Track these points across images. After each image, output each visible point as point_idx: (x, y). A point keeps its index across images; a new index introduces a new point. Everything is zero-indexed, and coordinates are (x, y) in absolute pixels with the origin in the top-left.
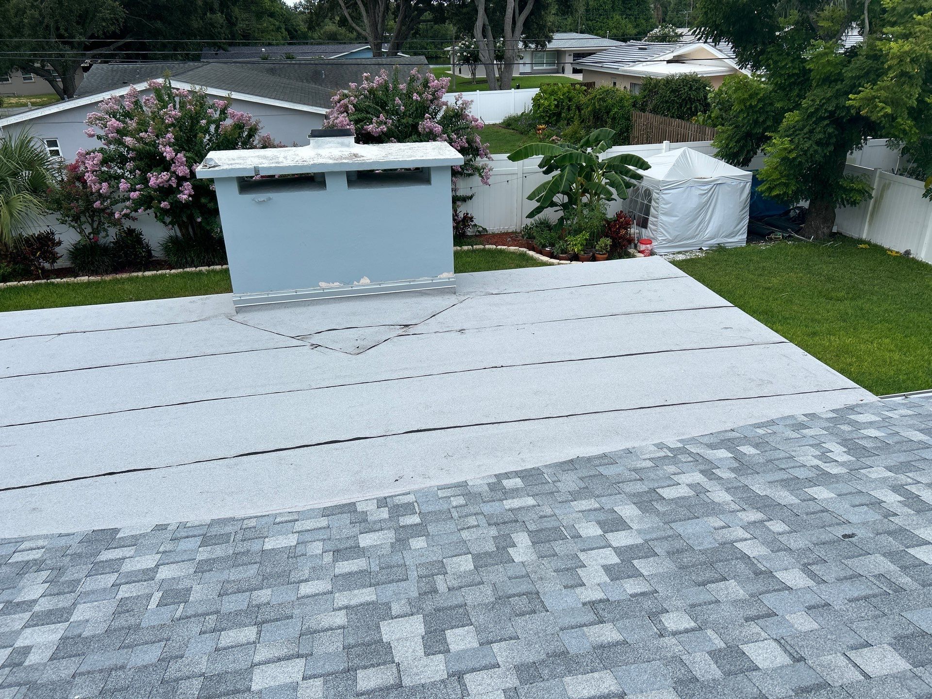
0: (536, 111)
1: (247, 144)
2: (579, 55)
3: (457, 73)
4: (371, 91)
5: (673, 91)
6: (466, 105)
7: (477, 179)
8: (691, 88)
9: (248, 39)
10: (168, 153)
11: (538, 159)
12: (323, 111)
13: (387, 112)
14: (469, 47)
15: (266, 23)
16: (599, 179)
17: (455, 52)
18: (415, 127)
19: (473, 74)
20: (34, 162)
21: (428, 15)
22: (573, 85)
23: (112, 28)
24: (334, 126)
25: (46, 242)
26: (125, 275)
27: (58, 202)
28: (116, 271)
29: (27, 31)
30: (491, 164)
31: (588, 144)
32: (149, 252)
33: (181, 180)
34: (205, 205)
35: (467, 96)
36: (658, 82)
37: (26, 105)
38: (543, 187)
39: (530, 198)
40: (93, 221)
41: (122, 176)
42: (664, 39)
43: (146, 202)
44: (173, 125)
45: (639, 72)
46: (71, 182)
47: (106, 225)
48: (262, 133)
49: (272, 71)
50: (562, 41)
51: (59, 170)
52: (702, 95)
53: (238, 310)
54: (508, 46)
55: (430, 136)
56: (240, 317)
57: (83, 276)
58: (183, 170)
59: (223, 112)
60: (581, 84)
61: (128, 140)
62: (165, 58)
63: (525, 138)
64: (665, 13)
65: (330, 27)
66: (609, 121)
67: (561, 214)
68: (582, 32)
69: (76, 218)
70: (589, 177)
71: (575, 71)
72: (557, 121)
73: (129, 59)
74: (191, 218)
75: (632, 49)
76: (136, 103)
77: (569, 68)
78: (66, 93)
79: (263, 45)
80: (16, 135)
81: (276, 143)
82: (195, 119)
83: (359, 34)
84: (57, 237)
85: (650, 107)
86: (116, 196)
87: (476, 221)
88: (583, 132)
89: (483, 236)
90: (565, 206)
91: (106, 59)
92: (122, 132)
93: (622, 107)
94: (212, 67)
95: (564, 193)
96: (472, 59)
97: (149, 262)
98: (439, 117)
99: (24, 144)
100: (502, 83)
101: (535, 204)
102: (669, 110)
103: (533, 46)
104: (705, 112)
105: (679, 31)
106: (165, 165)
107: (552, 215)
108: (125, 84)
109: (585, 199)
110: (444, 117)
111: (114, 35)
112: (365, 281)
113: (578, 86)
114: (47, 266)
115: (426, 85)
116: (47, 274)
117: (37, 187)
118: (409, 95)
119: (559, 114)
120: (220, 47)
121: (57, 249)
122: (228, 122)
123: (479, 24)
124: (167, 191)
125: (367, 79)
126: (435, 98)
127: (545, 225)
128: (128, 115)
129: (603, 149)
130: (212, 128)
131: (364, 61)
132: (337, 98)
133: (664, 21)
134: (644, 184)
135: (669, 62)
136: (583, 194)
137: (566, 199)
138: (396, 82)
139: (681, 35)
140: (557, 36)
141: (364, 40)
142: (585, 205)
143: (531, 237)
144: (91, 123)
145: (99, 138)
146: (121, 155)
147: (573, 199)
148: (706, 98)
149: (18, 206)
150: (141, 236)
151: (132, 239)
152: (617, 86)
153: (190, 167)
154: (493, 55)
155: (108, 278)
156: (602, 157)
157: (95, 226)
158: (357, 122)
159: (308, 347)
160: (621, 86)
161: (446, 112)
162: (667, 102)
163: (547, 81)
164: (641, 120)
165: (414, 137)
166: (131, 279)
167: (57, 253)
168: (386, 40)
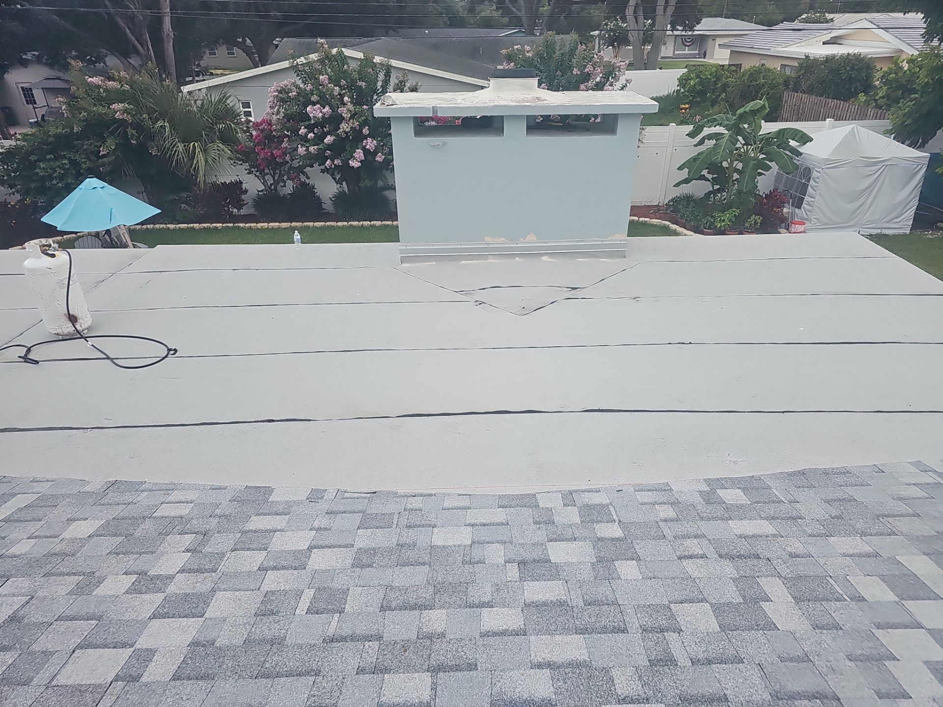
0: (680, 92)
8: (852, 68)
17: (600, 36)
22: (722, 66)
27: (246, 154)
32: (320, 204)
39: (681, 168)
40: (275, 173)
47: (285, 177)
52: (865, 75)
53: (403, 260)
54: (657, 29)
56: (404, 266)
57: (264, 222)
63: (666, 117)
67: (709, 188)
68: (727, 17)
72: (702, 101)
75: (785, 30)
78: (260, 65)
79: (427, 28)
80: (216, 94)
84: (244, 186)
85: (804, 86)
90: (713, 181)
93: (773, 87)
96: (618, 41)
97: (319, 214)
99: (221, 101)
100: (647, 64)
102: (825, 91)
112: (531, 237)
114: (234, 211)
116: (234, 219)
119: (704, 94)
121: (244, 197)
123: (632, 4)
127: (689, 198)
134: (803, 160)
135: (824, 43)
143: (675, 210)
148: (870, 77)
149: (212, 154)
150: (314, 190)
152: (766, 66)
155: (283, 225)
157: (276, 178)
159: (472, 303)
160: (770, 65)
162: (824, 81)
164: (793, 100)
167: (243, 201)
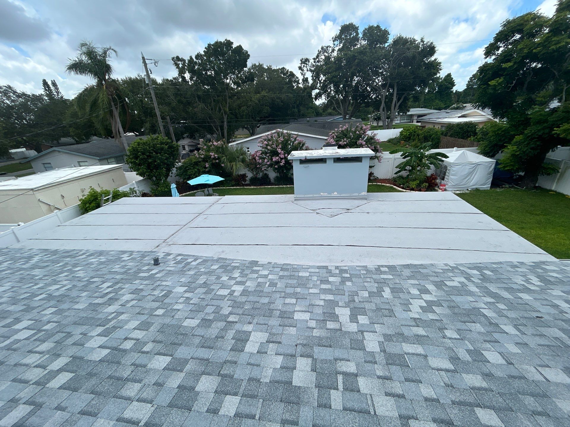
0: (400, 137)
1: (301, 149)
2: (420, 116)
3: (372, 124)
4: (342, 131)
5: (460, 128)
6: (375, 135)
7: (376, 160)
8: (468, 127)
9: (304, 116)
10: (279, 151)
11: (401, 153)
12: (326, 138)
13: (347, 138)
14: (377, 115)
15: (310, 110)
16: (425, 161)
17: (371, 117)
18: (356, 142)
19: (378, 124)
20: (244, 153)
21: (363, 105)
22: (417, 127)
23: (266, 115)
24: (329, 142)
25: (244, 176)
26: (263, 187)
27: (248, 165)
28: (261, 185)
29: (244, 117)
30: (382, 155)
31: (421, 148)
32: (270, 180)
33: (282, 159)
34: (287, 167)
35: (376, 132)
36: (453, 125)
37: (242, 137)
38: (402, 163)
39: (396, 167)
41: (265, 158)
42: (457, 108)
43: (271, 165)
44: (281, 143)
45: (446, 122)
46: (252, 159)
47: (260, 172)
48: (306, 145)
49: (310, 126)
50: (413, 111)
51: (249, 156)
52: (473, 129)
53: (295, 200)
54: (392, 114)
55: (361, 146)
56: (295, 202)
57: (252, 186)
58: (282, 156)
59: (295, 139)
60: (420, 126)
61: (269, 147)
62: (280, 123)
63: (395, 146)
64: (459, 99)
65: (330, 110)
66: (431, 140)
67: (408, 173)
68: (421, 108)
69: (252, 170)
70: (421, 161)
71: (417, 122)
72: (409, 140)
73: (270, 124)
74: (283, 171)
75: (443, 113)
76: (272, 137)
77: (415, 121)
78: (252, 134)
79: (308, 118)
80: (240, 146)
81: (310, 148)
82: (287, 141)
83: (338, 112)
84: (247, 175)
85: (449, 134)
86: (263, 164)
87: (374, 175)
88: (419, 144)
89: (377, 180)
90: (410, 171)
91: (264, 124)
92: (267, 145)
93: (436, 135)
94: (292, 125)
95: (410, 166)
96: (378, 119)
97: (270, 183)
98: (365, 139)
99: (241, 149)
100: (388, 127)
101: (398, 169)
102: (457, 136)
103: (401, 114)
104: (474, 136)
105: (465, 105)
106: (277, 154)
107: (404, 173)
108: (268, 131)
109: (418, 169)
110: (366, 139)
111: (267, 117)
112: (336, 193)
113: (418, 127)
114: (243, 183)
115: (361, 129)
116: (243, 185)
117: (243, 161)
118: (355, 132)
119: (410, 137)
120: (295, 119)
121: (247, 178)
122: (297, 142)
123: (382, 107)
124: (277, 162)
125: (341, 127)
126: (365, 132)
127: (401, 177)
128: (269, 140)
129: (428, 150)
130: (291, 144)
131: (340, 121)
132: (331, 134)
133: (458, 101)
134: (444, 163)
135: (459, 117)
136: (418, 167)
137: (411, 168)
138: (351, 128)
139: (465, 107)
140: (411, 110)
141: (341, 114)
142: (419, 170)
143: (395, 181)
144: (259, 142)
145: (261, 147)
146: (266, 152)
147: (413, 168)
148: (475, 130)
149: (238, 166)
150: (268, 176)
151: (266, 176)
152: (435, 127)
153: (284, 155)
154: (386, 117)
155: (258, 187)
156: (427, 153)
157: (257, 172)
158: (336, 141)
159: (316, 213)
160: (436, 127)
161: (367, 137)
162: (457, 132)
163: (406, 126)
164: (444, 139)
165: (355, 146)
166: (264, 188)
168: (348, 114)
